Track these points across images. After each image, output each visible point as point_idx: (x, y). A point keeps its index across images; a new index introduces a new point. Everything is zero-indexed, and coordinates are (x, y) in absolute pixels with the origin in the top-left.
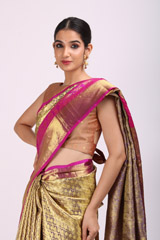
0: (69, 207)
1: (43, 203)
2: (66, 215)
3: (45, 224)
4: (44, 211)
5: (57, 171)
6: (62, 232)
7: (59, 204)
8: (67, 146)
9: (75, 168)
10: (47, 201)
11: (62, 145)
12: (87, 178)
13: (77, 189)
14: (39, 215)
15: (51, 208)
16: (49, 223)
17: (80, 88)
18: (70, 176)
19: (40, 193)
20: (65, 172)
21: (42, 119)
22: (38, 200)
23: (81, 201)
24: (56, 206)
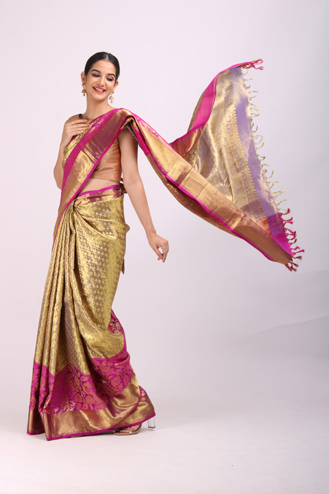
0: (101, 227)
1: (77, 226)
2: (95, 232)
3: (79, 244)
4: (78, 233)
5: (88, 195)
6: (95, 251)
7: (91, 225)
8: (96, 176)
9: (106, 193)
10: (80, 224)
11: (91, 175)
12: (115, 202)
13: (107, 211)
14: (73, 237)
15: (83, 229)
16: (82, 243)
17: (102, 120)
18: (101, 199)
19: (73, 217)
20: (95, 196)
21: (69, 153)
22: (71, 223)
23: (111, 223)
24: (89, 227)
